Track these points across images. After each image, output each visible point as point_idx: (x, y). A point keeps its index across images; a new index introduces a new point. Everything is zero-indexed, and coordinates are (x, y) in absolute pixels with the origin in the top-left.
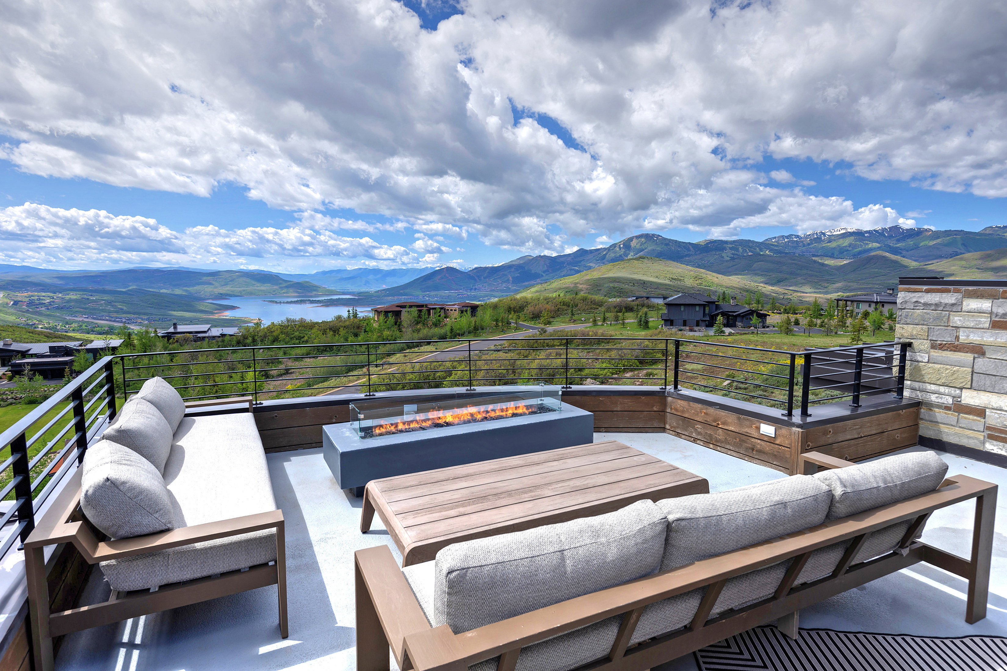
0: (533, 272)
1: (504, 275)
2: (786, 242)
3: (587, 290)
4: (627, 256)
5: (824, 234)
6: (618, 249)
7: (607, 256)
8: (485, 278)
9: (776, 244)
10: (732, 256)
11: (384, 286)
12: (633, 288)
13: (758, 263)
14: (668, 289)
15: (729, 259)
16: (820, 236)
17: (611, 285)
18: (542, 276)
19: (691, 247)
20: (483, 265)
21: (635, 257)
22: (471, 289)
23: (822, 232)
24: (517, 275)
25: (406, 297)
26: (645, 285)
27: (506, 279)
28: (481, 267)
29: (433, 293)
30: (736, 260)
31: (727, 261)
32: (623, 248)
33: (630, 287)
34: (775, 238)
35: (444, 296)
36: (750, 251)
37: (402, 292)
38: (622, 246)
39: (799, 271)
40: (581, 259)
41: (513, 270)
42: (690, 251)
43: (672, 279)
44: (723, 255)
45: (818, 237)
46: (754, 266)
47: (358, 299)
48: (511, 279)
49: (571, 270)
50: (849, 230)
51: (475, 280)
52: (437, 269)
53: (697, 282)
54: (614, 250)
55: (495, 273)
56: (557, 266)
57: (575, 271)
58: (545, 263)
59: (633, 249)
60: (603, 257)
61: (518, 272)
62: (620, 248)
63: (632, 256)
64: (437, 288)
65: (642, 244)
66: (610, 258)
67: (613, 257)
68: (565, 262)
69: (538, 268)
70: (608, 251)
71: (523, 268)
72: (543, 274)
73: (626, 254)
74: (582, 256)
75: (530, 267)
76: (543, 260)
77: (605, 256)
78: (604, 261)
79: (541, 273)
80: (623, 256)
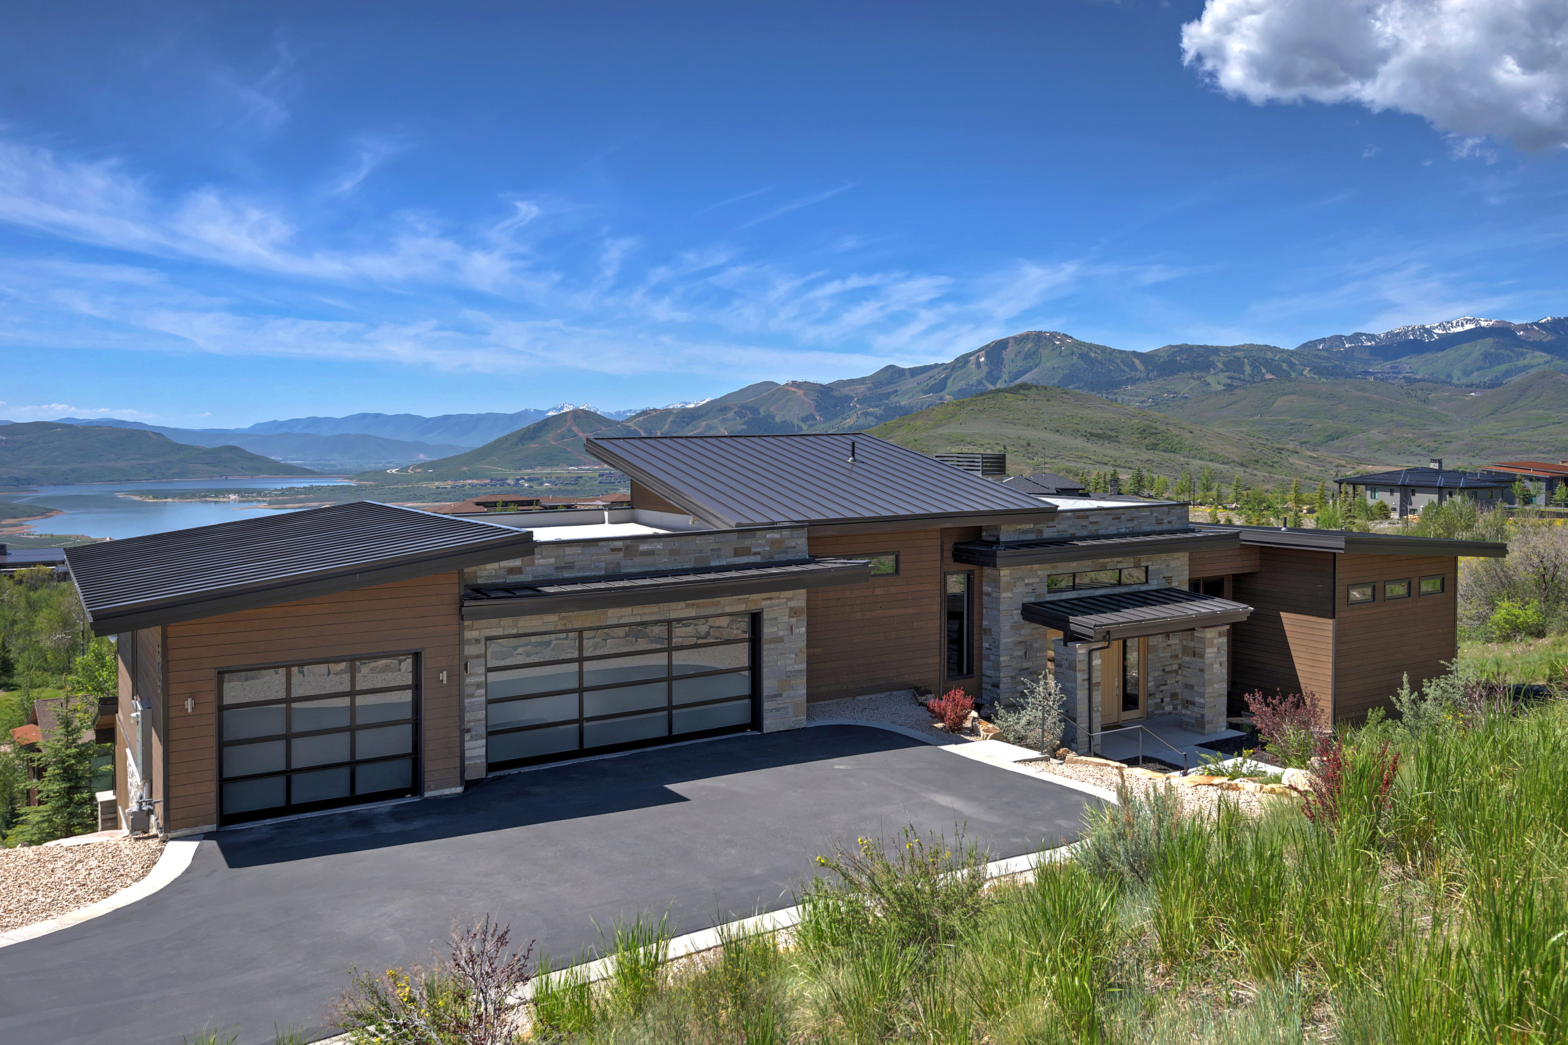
0: (778, 419)
1: (711, 427)
2: (1347, 350)
4: (994, 383)
5: (1429, 332)
6: (973, 367)
7: (950, 382)
9: (1325, 354)
10: (1229, 381)
11: (422, 456)
13: (1285, 398)
14: (1081, 457)
15: (1221, 388)
16: (1422, 335)
19: (1137, 361)
20: (660, 406)
21: (1012, 385)
23: (1423, 327)
25: (475, 482)
26: (1030, 450)
28: (655, 410)
29: (538, 471)
30: (1237, 391)
31: (1217, 393)
32: (985, 363)
34: (1323, 340)
35: (567, 479)
36: (1270, 371)
37: (465, 469)
38: (983, 359)
39: (1374, 414)
40: (890, 388)
41: (730, 415)
42: (1136, 370)
43: (1092, 434)
44: (1209, 379)
45: (1415, 339)
46: (1275, 405)
49: (866, 414)
50: (1484, 324)
52: (551, 414)
53: (1147, 442)
54: (964, 370)
55: (688, 424)
56: (836, 406)
57: (876, 417)
58: (806, 399)
59: (1007, 366)
60: (941, 386)
61: (743, 420)
62: (979, 365)
63: (1006, 382)
64: (549, 459)
65: (1028, 356)
66: (956, 388)
67: (962, 384)
68: (853, 398)
69: (789, 411)
70: (952, 370)
71: (755, 410)
72: (801, 424)
73: (992, 377)
74: (891, 383)
75: (772, 409)
76: (801, 392)
77: (946, 383)
78: (942, 394)
79: (796, 422)
80: (985, 382)
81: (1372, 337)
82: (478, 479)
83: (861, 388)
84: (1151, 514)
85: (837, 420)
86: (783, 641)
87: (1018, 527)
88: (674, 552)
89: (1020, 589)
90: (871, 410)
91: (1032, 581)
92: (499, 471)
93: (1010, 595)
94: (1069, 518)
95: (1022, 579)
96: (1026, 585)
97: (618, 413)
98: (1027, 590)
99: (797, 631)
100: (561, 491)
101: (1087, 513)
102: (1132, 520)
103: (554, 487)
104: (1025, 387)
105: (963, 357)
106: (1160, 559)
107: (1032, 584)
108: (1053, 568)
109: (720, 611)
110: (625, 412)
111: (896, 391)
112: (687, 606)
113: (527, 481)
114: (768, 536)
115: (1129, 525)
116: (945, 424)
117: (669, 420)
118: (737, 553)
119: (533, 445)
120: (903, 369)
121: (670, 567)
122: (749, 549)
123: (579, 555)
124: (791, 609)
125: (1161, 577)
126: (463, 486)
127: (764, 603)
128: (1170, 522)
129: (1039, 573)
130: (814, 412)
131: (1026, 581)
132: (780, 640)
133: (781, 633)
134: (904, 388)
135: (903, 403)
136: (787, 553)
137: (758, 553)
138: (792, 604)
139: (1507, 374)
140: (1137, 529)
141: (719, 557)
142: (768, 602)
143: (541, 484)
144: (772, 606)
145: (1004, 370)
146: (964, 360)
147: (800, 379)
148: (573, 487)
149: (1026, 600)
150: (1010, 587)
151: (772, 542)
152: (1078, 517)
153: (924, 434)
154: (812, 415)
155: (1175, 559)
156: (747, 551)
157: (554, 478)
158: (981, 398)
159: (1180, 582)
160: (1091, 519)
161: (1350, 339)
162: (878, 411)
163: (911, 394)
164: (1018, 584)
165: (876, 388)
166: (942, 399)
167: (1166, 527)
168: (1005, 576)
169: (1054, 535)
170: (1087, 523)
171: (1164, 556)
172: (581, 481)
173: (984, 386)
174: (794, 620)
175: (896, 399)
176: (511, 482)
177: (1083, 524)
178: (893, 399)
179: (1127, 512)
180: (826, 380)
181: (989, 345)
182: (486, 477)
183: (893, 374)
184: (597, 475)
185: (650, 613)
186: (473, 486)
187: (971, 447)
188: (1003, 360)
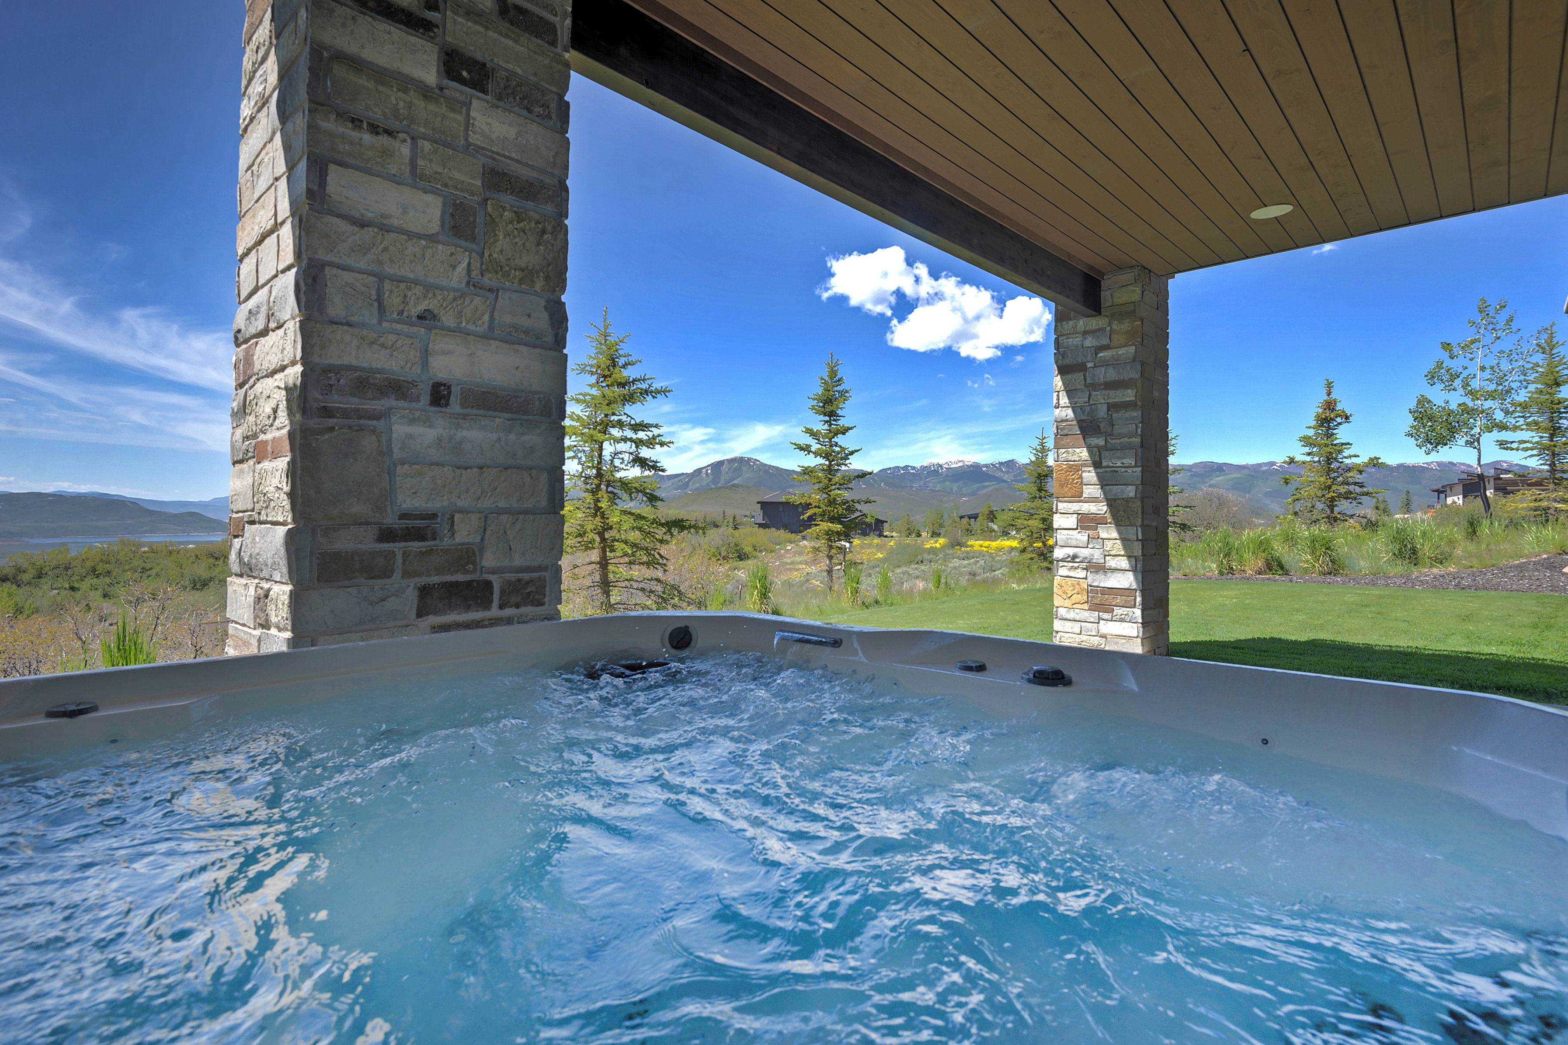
2: (902, 474)
4: (716, 485)
5: (941, 466)
6: (704, 475)
7: (690, 482)
9: (891, 475)
16: (938, 467)
21: (729, 484)
23: (938, 464)
32: (711, 473)
34: (890, 468)
38: (710, 471)
45: (935, 469)
50: (967, 463)
54: (699, 477)
59: (723, 476)
60: (685, 486)
62: (707, 474)
63: (724, 483)
65: (735, 470)
66: (694, 487)
67: (697, 485)
70: (694, 476)
73: (715, 481)
77: (688, 484)
78: (686, 490)
80: (711, 484)
81: (914, 468)
104: (734, 485)
105: (698, 469)
134: (664, 486)
139: (979, 489)
145: (721, 478)
146: (699, 471)
158: (711, 490)
161: (903, 468)
166: (686, 493)
173: (710, 486)
181: (712, 463)
188: (721, 472)
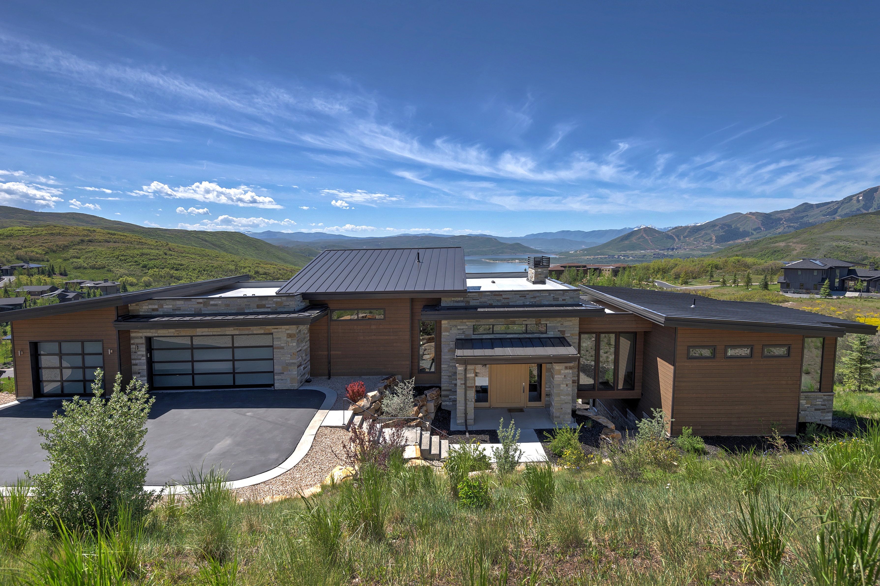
0: (741, 230)
1: (706, 234)
3: (801, 249)
4: (867, 210)
6: (855, 202)
7: (839, 210)
8: (684, 237)
11: (583, 247)
12: (864, 247)
17: (834, 244)
18: (752, 234)
20: (684, 225)
22: (668, 249)
24: (721, 234)
25: (602, 256)
27: (708, 238)
28: (681, 227)
29: (629, 252)
33: (860, 246)
35: (639, 256)
37: (598, 251)
41: (718, 228)
47: (559, 258)
48: (714, 238)
49: (789, 227)
51: (674, 239)
52: (635, 229)
54: (849, 204)
55: (696, 232)
56: (773, 223)
57: (794, 228)
58: (757, 220)
59: (877, 201)
60: (835, 212)
61: (723, 231)
62: (858, 201)
63: (875, 209)
64: (633, 247)
66: (843, 213)
67: (848, 211)
68: (782, 219)
69: (747, 226)
70: (842, 204)
71: (729, 226)
72: (753, 232)
73: (866, 207)
74: (804, 212)
75: (738, 225)
76: (754, 217)
77: (837, 211)
78: (834, 216)
79: (750, 231)
80: (862, 209)
82: (603, 255)
83: (787, 215)
84: (550, 295)
85: (773, 230)
86: (284, 349)
87: (453, 299)
88: (228, 305)
89: (454, 331)
90: (792, 224)
91: (462, 327)
92: (612, 252)
93: (448, 334)
94: (488, 295)
95: (456, 326)
96: (458, 329)
97: (665, 228)
98: (459, 332)
99: (291, 344)
100: (636, 261)
101: (501, 293)
102: (535, 297)
103: (634, 259)
105: (849, 197)
106: (556, 320)
107: (463, 329)
108: (477, 321)
109: (251, 333)
110: (668, 228)
111: (807, 215)
112: (234, 329)
113: (623, 256)
114: (274, 300)
115: (532, 300)
116: (831, 231)
117: (687, 231)
118: (258, 307)
119: (627, 242)
120: (812, 205)
121: (225, 312)
122: (265, 305)
123: (182, 304)
124: (288, 334)
125: (557, 330)
126: (598, 258)
127: (273, 330)
128: (563, 300)
129: (467, 323)
130: (760, 226)
131: (459, 327)
132: (283, 348)
133: (282, 345)
134: (812, 214)
135: (810, 221)
136: (284, 308)
137: (270, 307)
138: (289, 332)
140: (538, 303)
141: (249, 308)
142: (276, 330)
143: (629, 258)
144: (278, 332)
145: (874, 203)
146: (849, 199)
147: (753, 211)
148: (642, 259)
149: (458, 337)
150: (447, 330)
151: (277, 303)
152: (494, 295)
153: (817, 236)
154: (759, 227)
155: (568, 321)
156: (264, 306)
157: (634, 255)
158: (855, 218)
159: (572, 334)
160: (504, 296)
162: (796, 225)
163: (816, 217)
164: (453, 328)
165: (796, 214)
166: (834, 218)
167: (561, 302)
168: (444, 324)
169: (478, 304)
170: (501, 299)
171: (559, 319)
172: (646, 257)
173: (861, 211)
174: (289, 339)
175: (807, 219)
176: (616, 257)
177: (499, 299)
178: (805, 219)
179: (531, 293)
180: (768, 211)
181: (865, 190)
182: (607, 255)
183: (806, 207)
184: (652, 254)
185: (216, 331)
186: (601, 258)
187: (845, 242)
188: (874, 198)
